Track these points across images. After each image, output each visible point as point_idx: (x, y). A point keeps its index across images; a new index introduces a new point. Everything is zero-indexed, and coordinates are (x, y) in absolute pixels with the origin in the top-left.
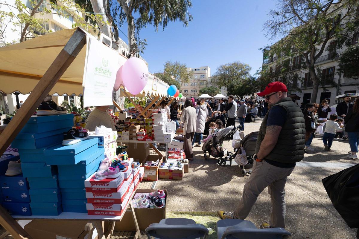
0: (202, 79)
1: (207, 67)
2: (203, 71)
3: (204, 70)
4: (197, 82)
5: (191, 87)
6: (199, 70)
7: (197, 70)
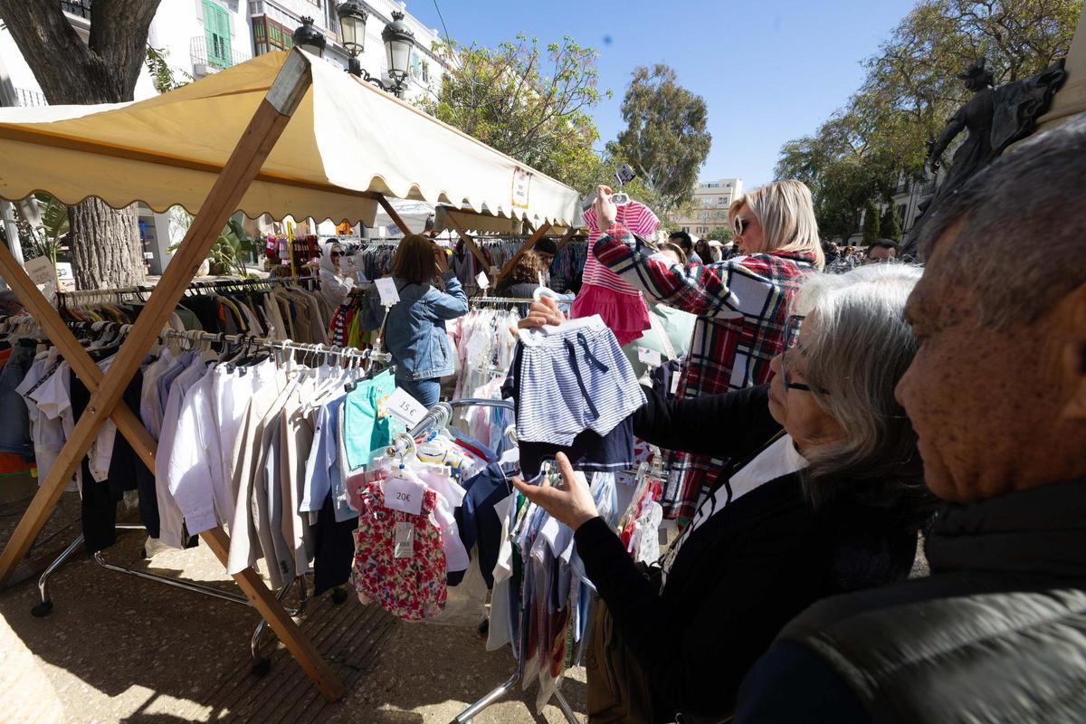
0: (723, 206)
1: (735, 180)
2: (726, 190)
3: (728, 186)
4: (710, 212)
5: (697, 221)
6: (717, 185)
7: (713, 186)
